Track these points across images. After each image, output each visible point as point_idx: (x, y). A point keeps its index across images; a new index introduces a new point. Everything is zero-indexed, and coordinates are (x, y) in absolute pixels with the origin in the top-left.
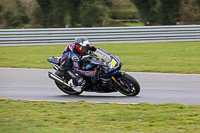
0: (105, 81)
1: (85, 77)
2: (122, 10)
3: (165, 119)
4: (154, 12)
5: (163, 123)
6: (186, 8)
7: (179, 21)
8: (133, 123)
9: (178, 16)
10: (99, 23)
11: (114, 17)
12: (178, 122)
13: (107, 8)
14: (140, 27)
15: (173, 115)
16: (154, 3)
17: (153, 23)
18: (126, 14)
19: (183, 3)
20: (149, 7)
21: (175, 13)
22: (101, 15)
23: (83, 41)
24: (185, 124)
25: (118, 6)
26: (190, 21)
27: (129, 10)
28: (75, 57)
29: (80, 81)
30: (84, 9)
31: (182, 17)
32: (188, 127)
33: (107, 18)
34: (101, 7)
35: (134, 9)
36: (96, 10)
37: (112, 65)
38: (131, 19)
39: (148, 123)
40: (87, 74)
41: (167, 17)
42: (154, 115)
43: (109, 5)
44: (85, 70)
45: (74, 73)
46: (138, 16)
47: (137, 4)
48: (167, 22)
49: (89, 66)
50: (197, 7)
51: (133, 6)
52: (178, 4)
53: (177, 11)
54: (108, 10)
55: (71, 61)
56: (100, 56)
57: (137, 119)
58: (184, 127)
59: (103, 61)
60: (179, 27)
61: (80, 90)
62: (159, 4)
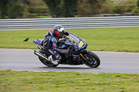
0: (75, 56)
1: (61, 54)
2: (37, 7)
3: (67, 82)
4: (59, 8)
5: (66, 85)
6: (81, 6)
7: (76, 14)
8: (44, 85)
9: (76, 11)
10: (21, 16)
11: (31, 12)
12: (76, 84)
13: (26, 5)
14: (49, 18)
15: (73, 79)
16: (59, 2)
17: (58, 16)
18: (40, 9)
19: (79, 2)
20: (55, 5)
21: (74, 9)
22: (22, 10)
23: (60, 28)
24: (81, 86)
25: (34, 4)
26: (84, 14)
27: (41, 7)
28: (54, 39)
29: (57, 57)
30: (10, 6)
31: (79, 12)
32: (83, 88)
33: (26, 13)
34: (22, 5)
35: (45, 7)
36: (19, 7)
37: (81, 45)
38: (43, 13)
39: (55, 85)
40: (63, 51)
41: (68, 12)
42: (59, 80)
43: (28, 3)
44: (61, 49)
45: (53, 51)
46: (48, 11)
47: (47, 3)
48: (68, 15)
49: (63, 46)
50: (89, 5)
51: (45, 4)
52: (75, 2)
53: (75, 7)
54: (27, 7)
55: (51, 42)
56: (72, 39)
57: (47, 82)
58: (80, 88)
59: (74, 42)
60: (76, 19)
61: (57, 63)
62: (62, 2)
